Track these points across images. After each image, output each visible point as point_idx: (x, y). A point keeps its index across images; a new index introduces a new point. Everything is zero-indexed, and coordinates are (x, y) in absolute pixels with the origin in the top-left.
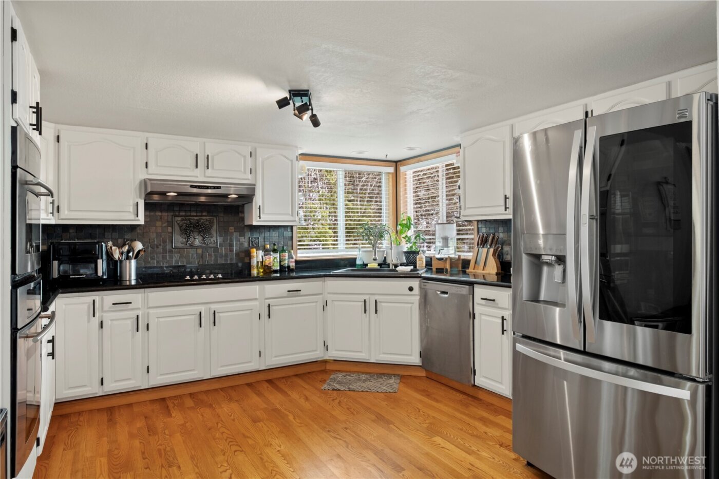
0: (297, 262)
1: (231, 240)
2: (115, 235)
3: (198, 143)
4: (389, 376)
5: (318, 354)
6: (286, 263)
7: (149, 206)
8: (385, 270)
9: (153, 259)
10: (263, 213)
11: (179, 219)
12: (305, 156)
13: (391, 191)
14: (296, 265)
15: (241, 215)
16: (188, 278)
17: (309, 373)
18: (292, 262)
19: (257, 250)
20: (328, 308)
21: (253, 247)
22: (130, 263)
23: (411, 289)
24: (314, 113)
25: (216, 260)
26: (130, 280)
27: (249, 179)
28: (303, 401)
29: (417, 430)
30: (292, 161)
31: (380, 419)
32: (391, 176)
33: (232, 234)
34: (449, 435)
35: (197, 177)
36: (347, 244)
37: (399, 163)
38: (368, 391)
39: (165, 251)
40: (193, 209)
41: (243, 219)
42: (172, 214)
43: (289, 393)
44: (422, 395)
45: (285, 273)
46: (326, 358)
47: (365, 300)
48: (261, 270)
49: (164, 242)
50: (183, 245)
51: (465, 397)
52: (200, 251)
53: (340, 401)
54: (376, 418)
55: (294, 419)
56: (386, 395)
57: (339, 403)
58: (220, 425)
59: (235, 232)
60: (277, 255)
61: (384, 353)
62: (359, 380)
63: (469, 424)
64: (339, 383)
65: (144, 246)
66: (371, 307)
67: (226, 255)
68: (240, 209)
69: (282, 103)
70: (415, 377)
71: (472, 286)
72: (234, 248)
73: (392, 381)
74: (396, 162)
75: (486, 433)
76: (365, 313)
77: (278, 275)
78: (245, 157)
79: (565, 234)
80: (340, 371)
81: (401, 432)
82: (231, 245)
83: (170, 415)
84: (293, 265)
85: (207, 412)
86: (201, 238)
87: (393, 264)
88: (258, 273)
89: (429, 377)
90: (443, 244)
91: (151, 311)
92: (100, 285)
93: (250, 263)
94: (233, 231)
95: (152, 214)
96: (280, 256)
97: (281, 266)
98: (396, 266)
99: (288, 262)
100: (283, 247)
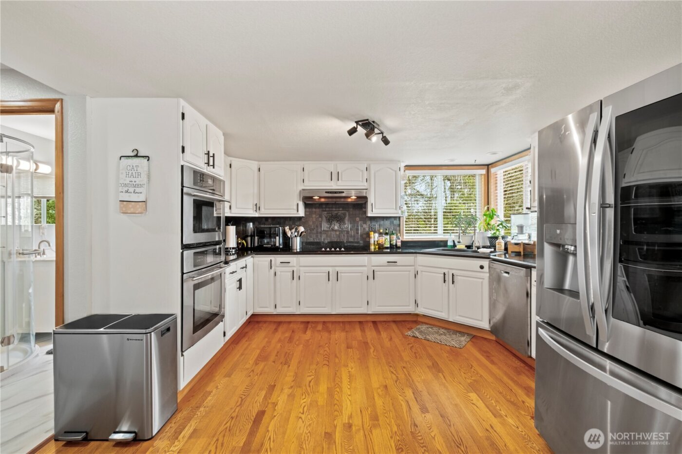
0: (402, 242)
1: (358, 226)
2: (291, 223)
3: (333, 165)
4: (462, 334)
5: (410, 309)
6: (394, 242)
7: (306, 206)
8: (470, 252)
9: (311, 237)
10: (375, 208)
11: (326, 213)
12: (408, 167)
13: (483, 189)
14: (401, 244)
15: (364, 210)
16: (323, 249)
17: (404, 321)
18: (399, 242)
19: (374, 233)
20: (419, 276)
21: (371, 231)
22: (296, 239)
23: (482, 267)
24: (384, 135)
25: (348, 239)
26: (296, 249)
27: (365, 186)
28: (387, 340)
29: (460, 383)
30: (396, 171)
31: (436, 368)
32: (483, 177)
33: (358, 222)
34: (486, 394)
35: (332, 186)
36: (444, 230)
37: (490, 166)
38: (438, 343)
39: (317, 232)
40: (334, 206)
41: (365, 213)
42: (321, 210)
43: (382, 333)
44: (483, 355)
45: (394, 249)
46: (417, 312)
47: (444, 273)
48: (377, 247)
49: (317, 227)
50: (328, 229)
51: (522, 365)
52: (338, 233)
53: (413, 346)
54: (432, 365)
55: (374, 352)
56: (451, 349)
57: (411, 347)
58: (327, 345)
59: (360, 221)
60: (388, 237)
61: (460, 316)
62: (437, 333)
63: (511, 390)
64: (421, 332)
65: (305, 229)
66: (450, 279)
67: (354, 236)
68: (363, 206)
69: (352, 132)
70: (486, 339)
71: (529, 270)
72: (359, 231)
73: (463, 339)
74: (488, 165)
75: (523, 402)
76: (444, 282)
77: (389, 250)
78: (362, 171)
79: (576, 224)
80: (426, 324)
81: (445, 382)
82: (357, 230)
83: (305, 332)
84: (399, 244)
85: (325, 335)
86: (338, 225)
87: (476, 247)
88: (375, 249)
89: (498, 341)
90: (518, 230)
91: (301, 268)
92: (278, 251)
93: (369, 241)
94: (359, 220)
95: (310, 210)
96: (390, 237)
97: (390, 244)
98: (478, 248)
99: (396, 241)
100: (393, 232)
